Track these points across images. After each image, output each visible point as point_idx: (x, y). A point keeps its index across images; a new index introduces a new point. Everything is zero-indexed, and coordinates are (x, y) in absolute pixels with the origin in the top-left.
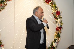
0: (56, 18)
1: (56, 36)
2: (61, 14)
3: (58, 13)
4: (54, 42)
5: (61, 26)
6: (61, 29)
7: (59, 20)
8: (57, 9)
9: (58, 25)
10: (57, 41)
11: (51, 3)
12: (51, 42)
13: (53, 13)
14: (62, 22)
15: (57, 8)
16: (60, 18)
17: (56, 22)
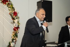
0: (13, 19)
1: (13, 36)
2: (18, 15)
3: (15, 14)
4: (12, 42)
5: (18, 26)
6: (19, 29)
7: (16, 21)
8: (14, 10)
9: (16, 25)
10: (14, 41)
11: (8, 3)
12: (8, 42)
13: (10, 14)
14: (19, 22)
15: (14, 8)
16: (17, 18)
17: (14, 22)
